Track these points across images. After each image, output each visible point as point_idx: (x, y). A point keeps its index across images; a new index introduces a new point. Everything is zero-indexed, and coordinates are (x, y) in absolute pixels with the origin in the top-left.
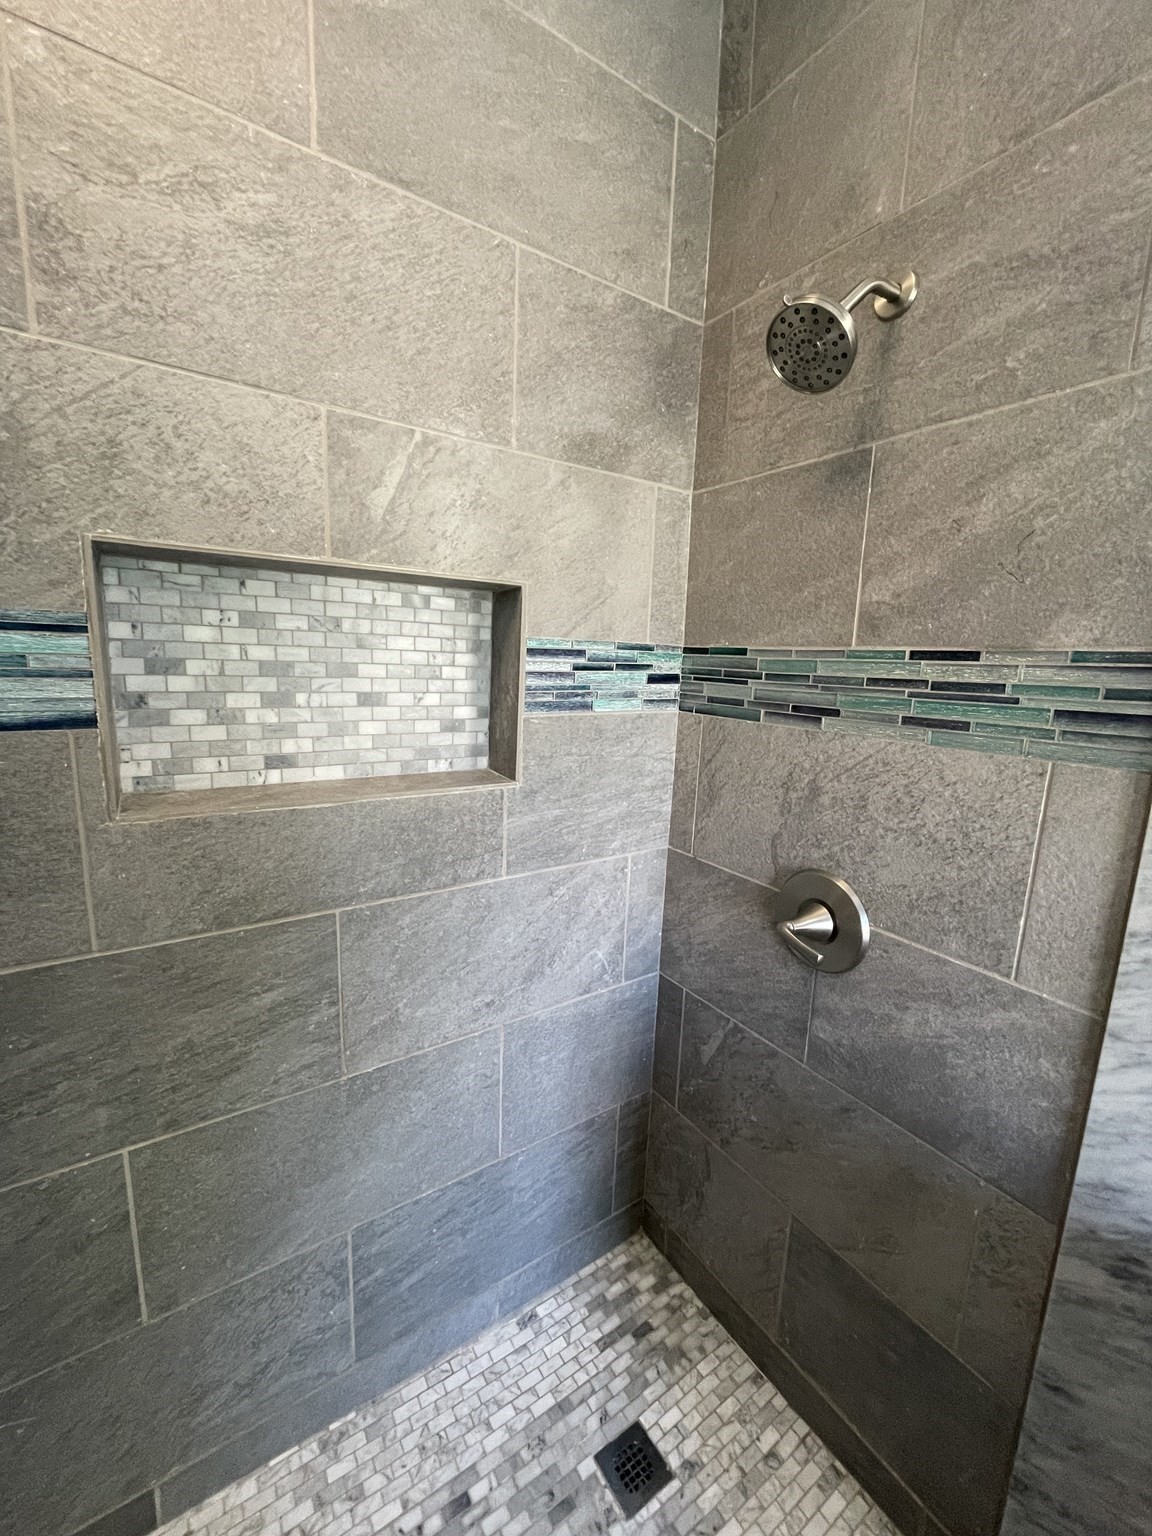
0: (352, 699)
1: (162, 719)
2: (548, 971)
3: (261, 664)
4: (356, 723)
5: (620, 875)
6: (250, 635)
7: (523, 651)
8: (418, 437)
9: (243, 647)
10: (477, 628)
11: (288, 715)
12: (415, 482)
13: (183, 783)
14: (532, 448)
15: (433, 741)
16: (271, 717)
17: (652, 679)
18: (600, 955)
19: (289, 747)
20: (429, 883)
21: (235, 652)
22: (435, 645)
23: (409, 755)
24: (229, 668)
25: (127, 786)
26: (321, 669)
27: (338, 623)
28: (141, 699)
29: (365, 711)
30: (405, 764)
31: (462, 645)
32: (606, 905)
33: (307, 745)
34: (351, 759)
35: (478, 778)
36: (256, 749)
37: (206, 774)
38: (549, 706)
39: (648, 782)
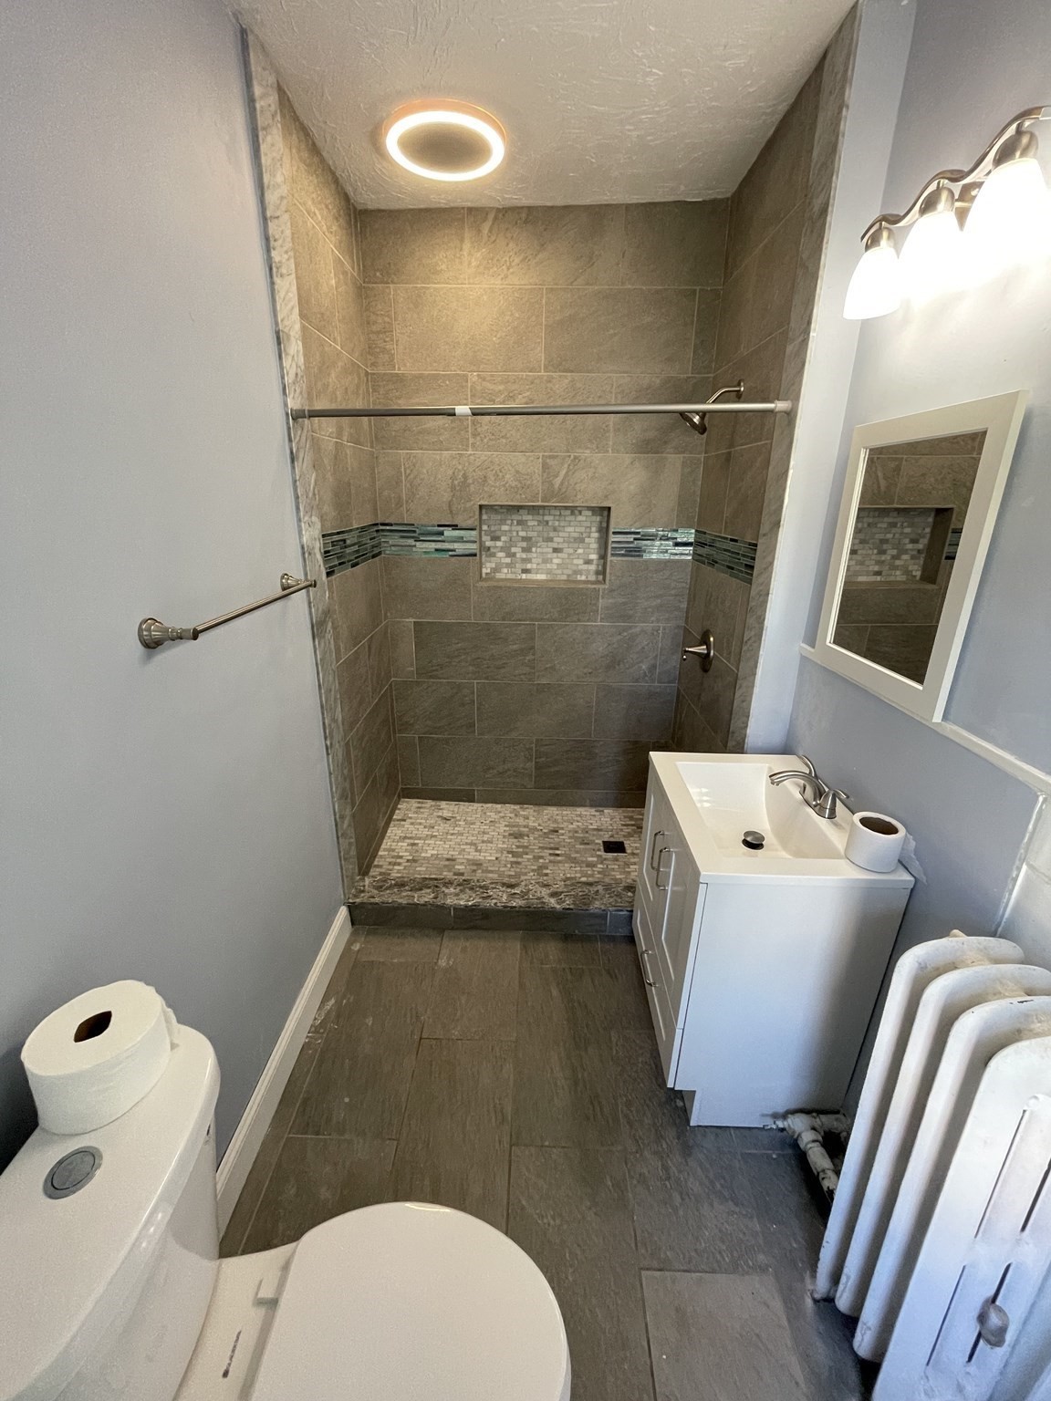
0: (551, 550)
1: (493, 555)
2: (617, 667)
3: (523, 537)
4: (551, 559)
5: (655, 633)
6: (519, 528)
7: (611, 533)
8: (572, 457)
9: (517, 532)
10: (601, 522)
11: (530, 555)
12: (570, 473)
13: (499, 576)
14: (618, 452)
15: (580, 567)
16: (524, 556)
17: (677, 544)
18: (644, 667)
19: (529, 566)
20: (568, 619)
21: (515, 534)
22: (583, 529)
23: (570, 572)
24: (513, 539)
25: (484, 575)
26: (541, 539)
27: (547, 522)
28: (489, 548)
29: (555, 555)
30: (568, 576)
31: (594, 529)
32: (647, 645)
33: (535, 566)
34: (549, 572)
35: (597, 582)
36: (519, 566)
37: (504, 574)
38: (623, 555)
39: (673, 592)
